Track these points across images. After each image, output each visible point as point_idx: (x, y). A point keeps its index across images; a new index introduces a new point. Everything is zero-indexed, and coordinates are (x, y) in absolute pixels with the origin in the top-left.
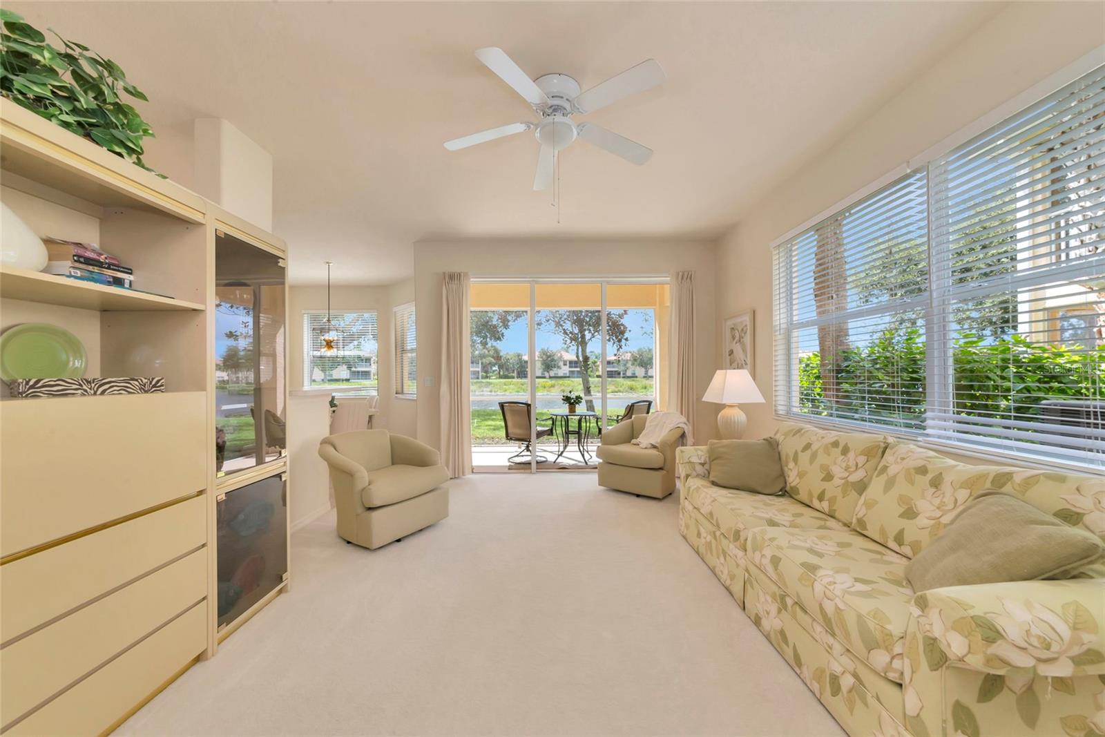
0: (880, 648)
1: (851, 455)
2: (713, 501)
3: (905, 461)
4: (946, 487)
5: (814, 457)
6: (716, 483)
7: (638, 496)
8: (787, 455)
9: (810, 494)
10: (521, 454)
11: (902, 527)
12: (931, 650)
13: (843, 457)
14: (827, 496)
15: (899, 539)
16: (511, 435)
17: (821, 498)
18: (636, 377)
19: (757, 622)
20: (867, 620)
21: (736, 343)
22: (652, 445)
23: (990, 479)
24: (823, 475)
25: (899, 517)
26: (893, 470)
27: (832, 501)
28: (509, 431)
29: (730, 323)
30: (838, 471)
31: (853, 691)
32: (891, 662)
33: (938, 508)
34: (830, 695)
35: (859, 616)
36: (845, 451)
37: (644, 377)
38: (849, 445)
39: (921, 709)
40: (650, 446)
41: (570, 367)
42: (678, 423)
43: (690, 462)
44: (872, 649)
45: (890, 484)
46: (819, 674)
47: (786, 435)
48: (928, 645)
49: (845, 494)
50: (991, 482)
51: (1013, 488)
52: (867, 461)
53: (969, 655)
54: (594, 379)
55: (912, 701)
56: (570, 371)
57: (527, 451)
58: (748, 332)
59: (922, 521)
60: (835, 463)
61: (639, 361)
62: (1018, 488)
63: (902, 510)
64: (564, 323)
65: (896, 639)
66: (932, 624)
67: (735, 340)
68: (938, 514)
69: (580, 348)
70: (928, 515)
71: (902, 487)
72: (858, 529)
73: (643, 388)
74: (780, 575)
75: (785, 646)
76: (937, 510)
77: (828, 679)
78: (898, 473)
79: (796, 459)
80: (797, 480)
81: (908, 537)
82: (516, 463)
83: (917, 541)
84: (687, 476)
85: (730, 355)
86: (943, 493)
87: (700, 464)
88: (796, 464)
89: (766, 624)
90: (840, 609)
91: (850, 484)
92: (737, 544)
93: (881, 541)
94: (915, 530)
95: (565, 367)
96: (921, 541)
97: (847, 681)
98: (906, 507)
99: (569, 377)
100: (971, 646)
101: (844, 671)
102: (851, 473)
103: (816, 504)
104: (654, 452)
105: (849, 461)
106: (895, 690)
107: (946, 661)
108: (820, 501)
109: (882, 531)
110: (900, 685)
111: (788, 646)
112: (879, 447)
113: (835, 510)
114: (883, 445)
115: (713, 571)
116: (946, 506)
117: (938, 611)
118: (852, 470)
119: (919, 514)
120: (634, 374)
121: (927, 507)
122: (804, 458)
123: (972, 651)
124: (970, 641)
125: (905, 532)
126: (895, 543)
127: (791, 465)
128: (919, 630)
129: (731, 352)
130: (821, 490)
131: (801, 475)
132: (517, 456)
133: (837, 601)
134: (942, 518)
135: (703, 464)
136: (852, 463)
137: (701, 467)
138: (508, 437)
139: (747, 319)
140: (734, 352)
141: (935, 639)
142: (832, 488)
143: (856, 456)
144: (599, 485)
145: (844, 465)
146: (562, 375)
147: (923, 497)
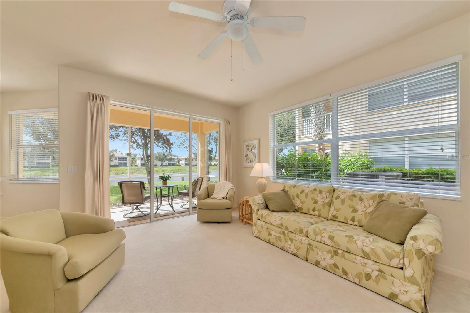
0: (395, 258)
1: (324, 193)
2: (281, 219)
3: (346, 194)
4: (365, 200)
5: (307, 195)
6: (274, 210)
7: (218, 223)
8: (293, 196)
9: (309, 209)
10: (133, 212)
11: (353, 216)
12: (419, 253)
13: (320, 194)
14: (317, 209)
15: (353, 220)
16: (125, 201)
17: (314, 210)
18: (157, 166)
19: (317, 264)
20: (387, 250)
21: (250, 152)
22: (223, 197)
23: (378, 196)
24: (314, 202)
25: (351, 212)
26: (342, 197)
27: (319, 210)
28: (125, 199)
29: (246, 143)
30: (319, 199)
31: (379, 276)
32: (400, 262)
33: (364, 207)
34: (365, 281)
35: (383, 249)
36: (320, 192)
37: (161, 166)
38: (321, 189)
39: (414, 273)
40: (222, 198)
41: (119, 161)
42: (231, 187)
43: (259, 203)
44: (392, 259)
45: (343, 202)
46: (359, 275)
47: (290, 187)
48: (417, 252)
49: (324, 207)
50: (378, 197)
51: (386, 198)
52: (330, 195)
53: (436, 251)
54: (133, 167)
55: (408, 272)
56: (118, 163)
57: (137, 209)
58: (256, 147)
59: (360, 212)
60: (318, 197)
61: (158, 158)
62: (387, 198)
63: (352, 210)
64: (136, 136)
65: (400, 253)
66: (419, 245)
67: (249, 151)
68: (365, 209)
69: (145, 150)
70: (361, 210)
71: (348, 202)
72: (334, 219)
73: (162, 171)
74: (335, 243)
75: (337, 270)
76: (364, 208)
77: (364, 276)
78: (345, 198)
79: (298, 196)
80: (301, 205)
81: (356, 219)
82: (131, 218)
83: (360, 219)
84: (258, 210)
85: (246, 157)
86: (365, 202)
87: (262, 203)
88: (299, 198)
89: (323, 264)
90: (373, 249)
91: (325, 204)
92: (302, 234)
93: (345, 222)
94: (359, 216)
95: (116, 160)
96: (361, 219)
97: (375, 274)
98: (353, 209)
99: (118, 166)
100: (436, 248)
101: (373, 270)
102: (325, 200)
103: (312, 212)
104: (225, 201)
105: (323, 195)
106: (401, 271)
107: (424, 255)
108: (314, 211)
109: (345, 218)
110: (402, 268)
111: (339, 269)
112: (332, 189)
113: (321, 214)
114: (333, 189)
115: (283, 249)
116: (367, 206)
117: (422, 240)
118: (325, 198)
119: (358, 210)
120: (156, 164)
121: (360, 207)
122: (303, 196)
123: (436, 249)
124: (436, 247)
125: (355, 217)
126: (351, 222)
127: (296, 199)
128: (413, 248)
129: (247, 156)
130: (314, 207)
131: (302, 203)
132: (131, 213)
133: (370, 246)
134: (367, 210)
135: (263, 203)
136: (324, 196)
137: (262, 204)
138: (124, 203)
139: (256, 142)
140: (249, 156)
141: (421, 249)
142: (317, 206)
143: (326, 193)
144: (198, 221)
145: (322, 197)
146: (114, 165)
147: (358, 205)
